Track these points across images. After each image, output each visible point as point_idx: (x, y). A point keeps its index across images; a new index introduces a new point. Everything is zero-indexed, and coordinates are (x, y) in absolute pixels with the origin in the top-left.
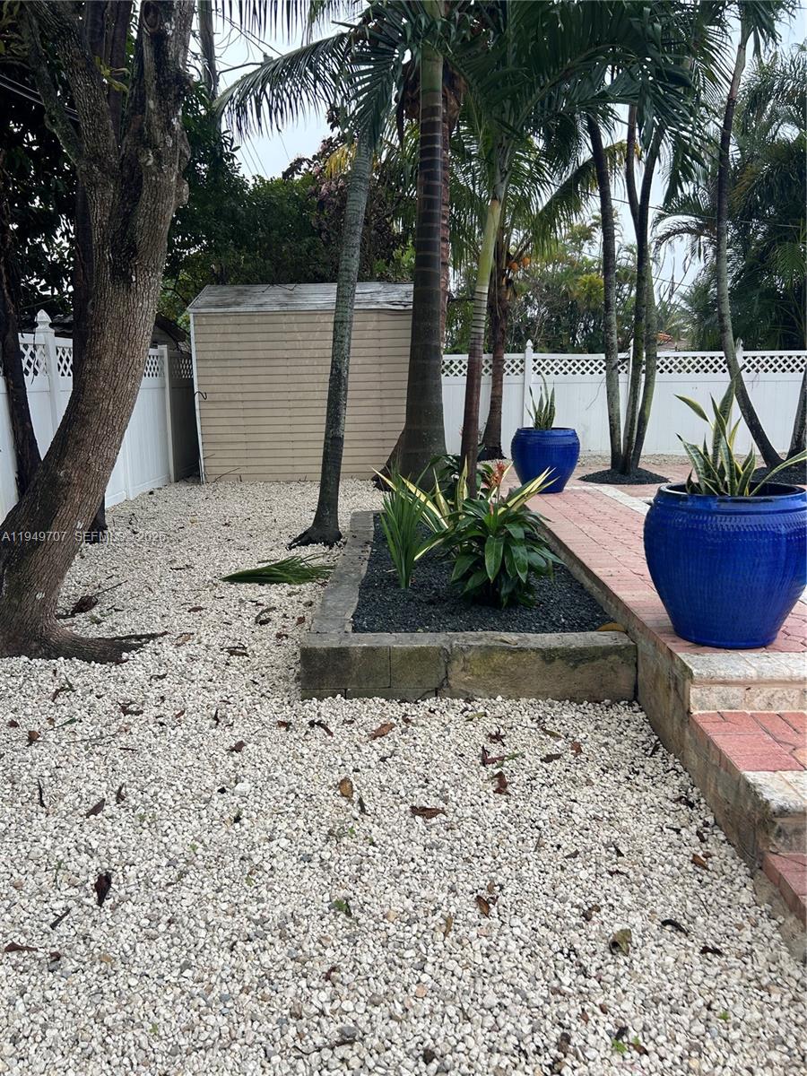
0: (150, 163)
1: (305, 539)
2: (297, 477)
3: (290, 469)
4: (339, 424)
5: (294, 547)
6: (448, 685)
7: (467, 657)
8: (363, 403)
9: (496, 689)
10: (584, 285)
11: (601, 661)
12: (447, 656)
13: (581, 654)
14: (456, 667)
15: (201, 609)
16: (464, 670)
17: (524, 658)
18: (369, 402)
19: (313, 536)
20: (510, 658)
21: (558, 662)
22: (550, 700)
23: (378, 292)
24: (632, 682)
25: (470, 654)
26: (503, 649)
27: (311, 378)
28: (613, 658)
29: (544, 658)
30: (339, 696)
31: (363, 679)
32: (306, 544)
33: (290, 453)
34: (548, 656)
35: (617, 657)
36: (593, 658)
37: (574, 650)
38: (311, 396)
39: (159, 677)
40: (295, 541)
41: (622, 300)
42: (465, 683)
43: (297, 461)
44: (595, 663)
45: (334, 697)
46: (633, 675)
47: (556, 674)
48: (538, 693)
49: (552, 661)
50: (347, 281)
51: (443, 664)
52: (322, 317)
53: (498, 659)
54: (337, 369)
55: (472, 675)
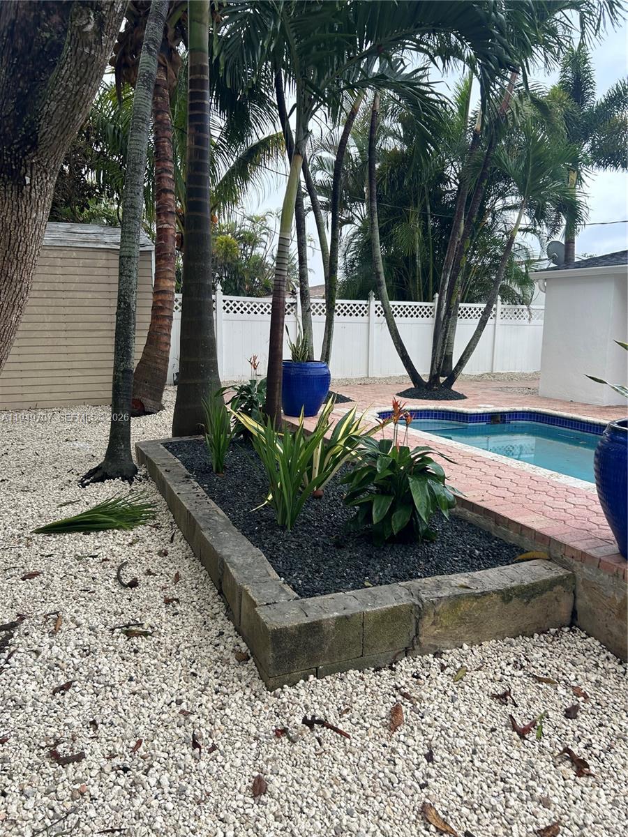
0: (90, 27)
1: (97, 475)
2: (27, 405)
3: (19, 398)
4: (130, 357)
5: (88, 484)
6: (419, 643)
7: (437, 610)
8: (95, 334)
9: (462, 637)
10: (222, 243)
11: (549, 593)
12: (418, 612)
13: (533, 589)
14: (427, 622)
15: (37, 574)
16: (434, 623)
17: (487, 601)
18: (101, 334)
19: (109, 471)
20: (475, 604)
21: (515, 601)
22: (507, 639)
23: (102, 234)
24: (570, 609)
25: (440, 606)
26: (469, 596)
27: (40, 310)
28: (558, 588)
29: (503, 598)
30: (312, 678)
31: (336, 652)
32: (102, 480)
33: (19, 382)
34: (506, 595)
35: (561, 587)
36: (541, 593)
37: (528, 587)
38: (41, 326)
39: (62, 688)
40: (86, 477)
41: (247, 258)
42: (434, 637)
43: (25, 390)
44: (544, 596)
45: (306, 679)
46: (572, 602)
47: (512, 612)
48: (497, 634)
49: (510, 599)
50: (133, 218)
51: (414, 621)
52: (49, 252)
53: (464, 606)
54: (125, 303)
55: (441, 627)
